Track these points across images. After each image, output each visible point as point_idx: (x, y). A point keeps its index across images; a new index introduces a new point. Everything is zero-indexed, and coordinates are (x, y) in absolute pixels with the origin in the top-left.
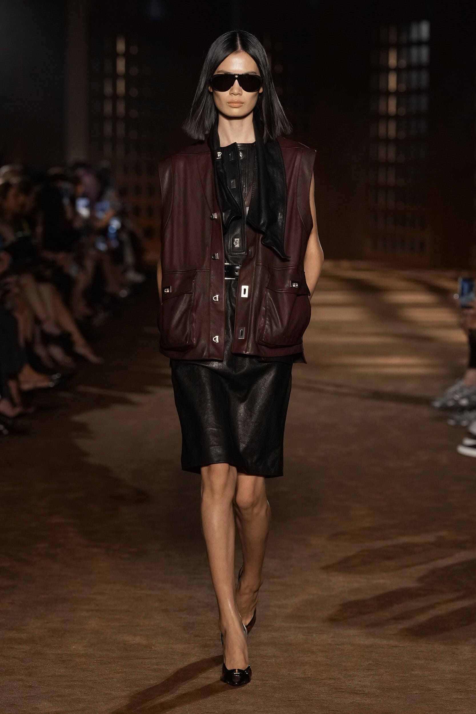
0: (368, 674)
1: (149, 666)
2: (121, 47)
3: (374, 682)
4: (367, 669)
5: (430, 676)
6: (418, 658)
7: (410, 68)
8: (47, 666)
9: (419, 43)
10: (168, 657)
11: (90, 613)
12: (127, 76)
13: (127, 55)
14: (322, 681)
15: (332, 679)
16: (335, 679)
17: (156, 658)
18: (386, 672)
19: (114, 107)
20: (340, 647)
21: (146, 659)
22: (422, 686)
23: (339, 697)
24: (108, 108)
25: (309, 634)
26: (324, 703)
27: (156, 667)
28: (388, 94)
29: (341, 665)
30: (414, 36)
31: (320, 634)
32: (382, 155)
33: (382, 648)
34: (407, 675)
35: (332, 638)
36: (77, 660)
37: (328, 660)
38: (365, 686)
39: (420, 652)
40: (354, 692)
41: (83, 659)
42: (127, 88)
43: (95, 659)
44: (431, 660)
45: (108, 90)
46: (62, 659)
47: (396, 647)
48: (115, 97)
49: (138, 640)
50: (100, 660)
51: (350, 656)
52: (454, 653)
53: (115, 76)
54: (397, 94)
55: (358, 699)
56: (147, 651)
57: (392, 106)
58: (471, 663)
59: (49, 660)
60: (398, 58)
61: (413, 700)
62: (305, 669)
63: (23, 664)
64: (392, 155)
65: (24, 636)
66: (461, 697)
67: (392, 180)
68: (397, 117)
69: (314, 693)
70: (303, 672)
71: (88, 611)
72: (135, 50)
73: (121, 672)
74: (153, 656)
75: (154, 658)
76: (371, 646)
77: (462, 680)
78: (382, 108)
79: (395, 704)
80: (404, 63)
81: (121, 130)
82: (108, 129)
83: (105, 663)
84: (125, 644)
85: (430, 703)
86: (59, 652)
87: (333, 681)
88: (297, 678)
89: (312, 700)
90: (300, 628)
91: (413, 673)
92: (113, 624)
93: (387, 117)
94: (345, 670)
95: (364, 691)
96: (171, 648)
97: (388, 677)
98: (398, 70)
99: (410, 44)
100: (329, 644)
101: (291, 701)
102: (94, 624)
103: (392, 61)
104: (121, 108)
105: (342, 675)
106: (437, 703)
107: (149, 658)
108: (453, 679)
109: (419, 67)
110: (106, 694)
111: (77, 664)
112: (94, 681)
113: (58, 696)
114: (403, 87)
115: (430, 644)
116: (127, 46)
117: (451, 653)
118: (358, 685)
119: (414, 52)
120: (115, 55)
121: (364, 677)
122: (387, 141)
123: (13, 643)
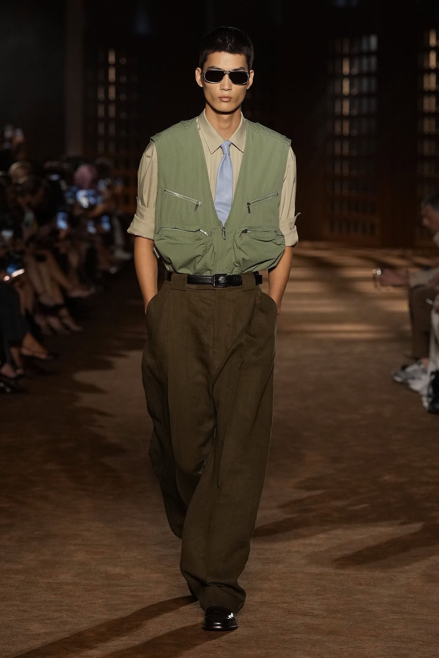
0: (317, 598)
1: (126, 593)
2: (112, 58)
3: (322, 605)
4: (316, 594)
5: (371, 599)
6: (360, 584)
7: (360, 75)
8: (39, 593)
9: (369, 54)
10: (143, 585)
11: (78, 547)
12: (117, 84)
13: (117, 65)
14: (277, 604)
15: (286, 603)
16: (287, 603)
17: (133, 586)
18: (333, 596)
19: (107, 111)
20: (293, 575)
21: (125, 586)
22: (363, 609)
23: (292, 618)
24: (101, 111)
25: (267, 564)
26: (278, 623)
27: (133, 593)
28: (342, 97)
29: (294, 591)
30: (365, 47)
31: (276, 564)
32: (338, 150)
33: (330, 576)
34: (351, 599)
35: (286, 567)
36: (66, 588)
37: (283, 586)
38: (314, 609)
39: (362, 579)
40: (305, 614)
41: (70, 587)
42: (117, 93)
43: (81, 587)
44: (372, 586)
45: (101, 96)
46: (52, 587)
47: (342, 575)
48: (107, 102)
49: (118, 570)
50: (85, 588)
51: (302, 583)
52: (392, 580)
53: (107, 84)
54: (350, 97)
55: (308, 620)
56: (126, 579)
57: (346, 108)
58: (406, 588)
59: (41, 587)
60: (351, 67)
61: (355, 620)
62: (263, 595)
63: (18, 591)
64: (346, 151)
65: (20, 567)
66: (397, 617)
67: (346, 171)
68: (350, 117)
69: (270, 616)
70: (260, 597)
71: (75, 545)
72: (123, 61)
73: (103, 598)
74: (131, 584)
75: (132, 585)
76: (320, 574)
77: (399, 603)
78: (337, 110)
79: (340, 624)
80: (355, 71)
81: (112, 129)
82: (101, 129)
83: (89, 591)
84: (107, 574)
85: (370, 623)
86: (50, 581)
87: (286, 605)
88: (255, 602)
89: (267, 621)
90: (258, 559)
91: (356, 597)
92: (96, 557)
93: (342, 117)
94: (297, 595)
95: (313, 613)
96: (147, 577)
97: (334, 601)
98: (351, 77)
99: (361, 55)
100: (285, 573)
101: (250, 622)
102: (80, 556)
103: (346, 69)
104: (112, 111)
105: (295, 599)
106: (376, 623)
107: (127, 586)
108: (390, 602)
109: (369, 75)
110: (89, 617)
111: (65, 591)
112: (79, 606)
113: (49, 619)
114: (355, 91)
115: (371, 572)
116: (117, 58)
117: (389, 579)
118: (308, 608)
119: (365, 61)
120: (107, 65)
121: (314, 601)
122: (342, 138)
123: (10, 573)
